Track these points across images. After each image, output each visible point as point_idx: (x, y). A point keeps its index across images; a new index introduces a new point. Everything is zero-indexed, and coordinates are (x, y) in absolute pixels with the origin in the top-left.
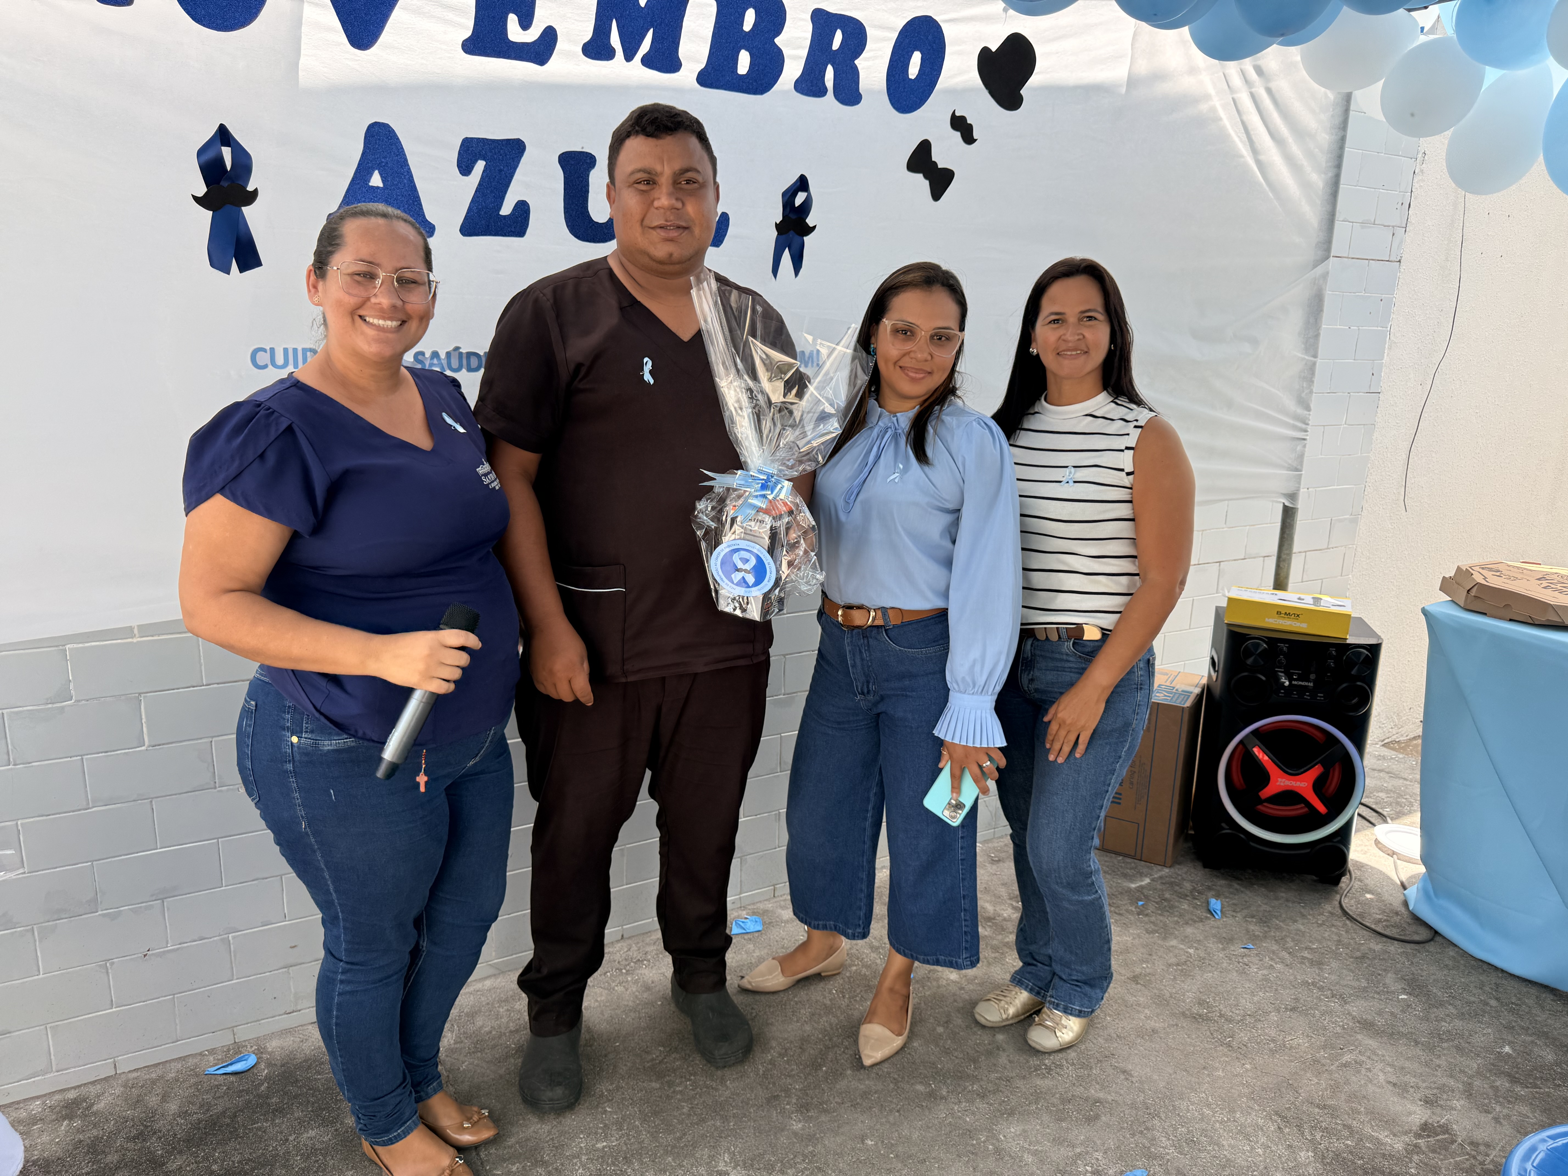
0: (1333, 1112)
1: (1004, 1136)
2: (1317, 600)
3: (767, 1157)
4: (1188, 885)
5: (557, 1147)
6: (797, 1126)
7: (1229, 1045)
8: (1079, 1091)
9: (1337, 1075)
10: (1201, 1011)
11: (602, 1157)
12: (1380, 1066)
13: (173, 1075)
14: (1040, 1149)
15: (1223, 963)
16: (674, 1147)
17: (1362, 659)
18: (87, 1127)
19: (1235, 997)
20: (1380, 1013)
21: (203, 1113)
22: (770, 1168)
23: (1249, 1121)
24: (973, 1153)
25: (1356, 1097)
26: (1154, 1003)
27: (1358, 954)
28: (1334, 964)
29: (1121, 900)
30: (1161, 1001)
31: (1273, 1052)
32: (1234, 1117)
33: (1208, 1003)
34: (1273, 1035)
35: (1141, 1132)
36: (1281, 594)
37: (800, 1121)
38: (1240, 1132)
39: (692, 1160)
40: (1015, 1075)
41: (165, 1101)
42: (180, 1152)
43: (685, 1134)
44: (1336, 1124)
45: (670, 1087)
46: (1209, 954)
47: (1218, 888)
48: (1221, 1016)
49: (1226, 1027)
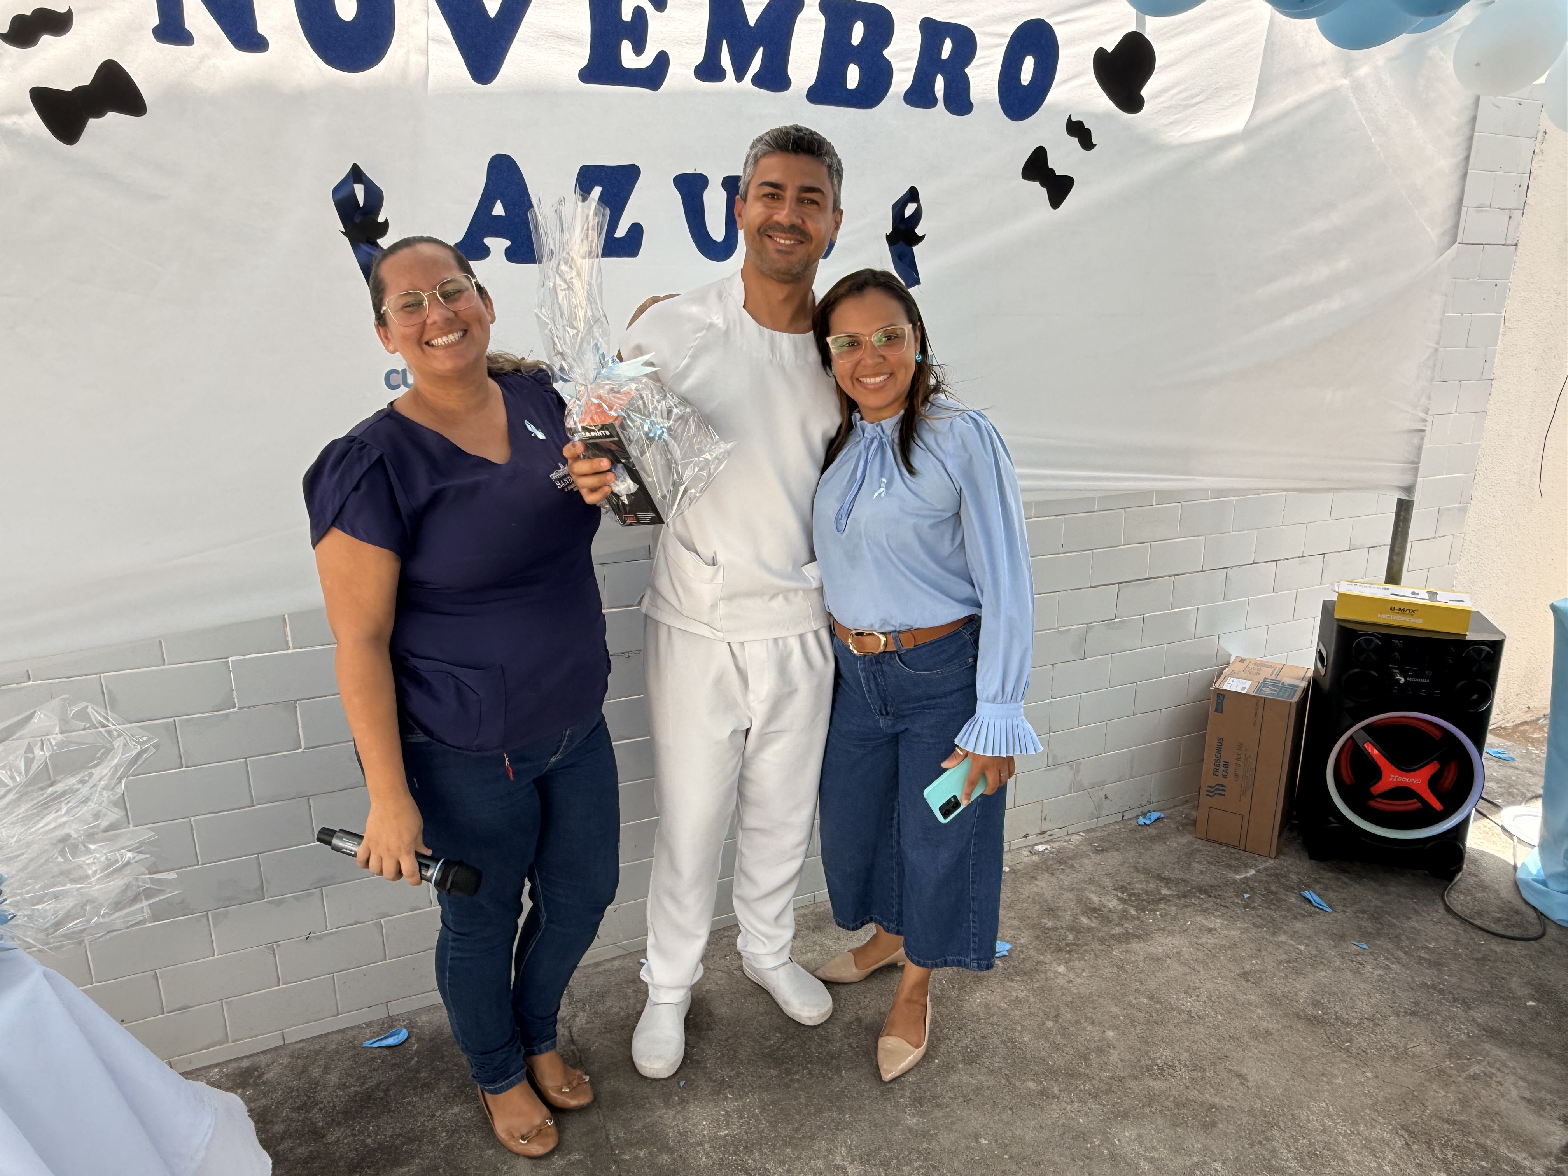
0: (1464, 1128)
1: (1119, 1141)
2: (1433, 595)
3: (883, 1152)
4: (1293, 877)
5: (681, 1134)
6: (911, 1121)
7: (1347, 1050)
8: (1193, 1094)
9: (1465, 1088)
10: (1316, 1013)
11: (724, 1146)
12: (1511, 1079)
13: (334, 1047)
14: (1156, 1156)
15: (1335, 961)
16: (793, 1138)
17: (1483, 655)
18: (258, 1095)
19: (1351, 999)
20: (1507, 1020)
21: (360, 1086)
22: (886, 1164)
23: (1374, 1135)
24: (1088, 1158)
25: (1488, 1113)
26: (1266, 1001)
27: (1479, 956)
28: (1454, 966)
29: (1226, 892)
30: (1274, 1001)
31: (1395, 1060)
32: (1357, 1130)
33: (1322, 1004)
34: (1393, 1041)
35: (1260, 1142)
36: (1393, 588)
37: (914, 1116)
38: (1365, 1147)
39: (810, 1153)
40: (1126, 1074)
41: (327, 1073)
42: (339, 1124)
43: (802, 1125)
44: (1468, 1142)
45: (787, 1075)
46: (1320, 951)
47: (1326, 881)
48: (1337, 1018)
49: (1342, 1030)
